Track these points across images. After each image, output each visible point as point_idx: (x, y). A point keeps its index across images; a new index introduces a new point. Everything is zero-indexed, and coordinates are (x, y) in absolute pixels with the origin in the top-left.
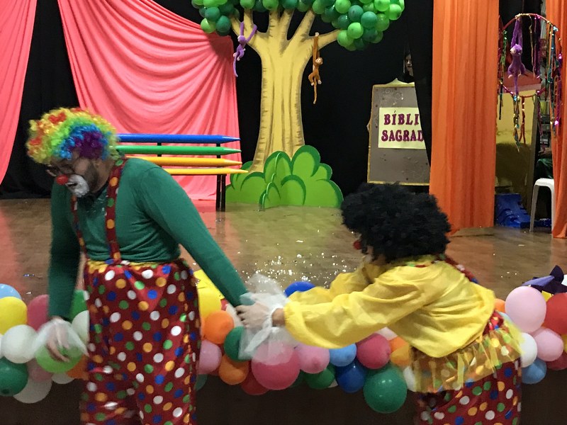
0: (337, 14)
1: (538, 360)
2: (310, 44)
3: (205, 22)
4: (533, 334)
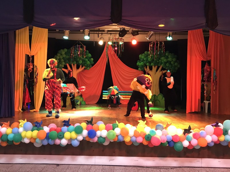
1: (212, 141)
4: (211, 136)
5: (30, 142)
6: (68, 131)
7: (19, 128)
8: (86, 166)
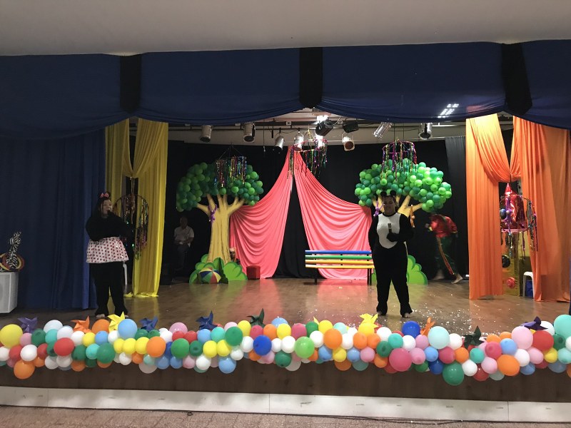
0: (421, 196)
1: (530, 363)
2: (409, 209)
3: (361, 202)
4: (527, 350)
5: (132, 363)
6: (212, 340)
7: (108, 332)
8: (251, 416)
